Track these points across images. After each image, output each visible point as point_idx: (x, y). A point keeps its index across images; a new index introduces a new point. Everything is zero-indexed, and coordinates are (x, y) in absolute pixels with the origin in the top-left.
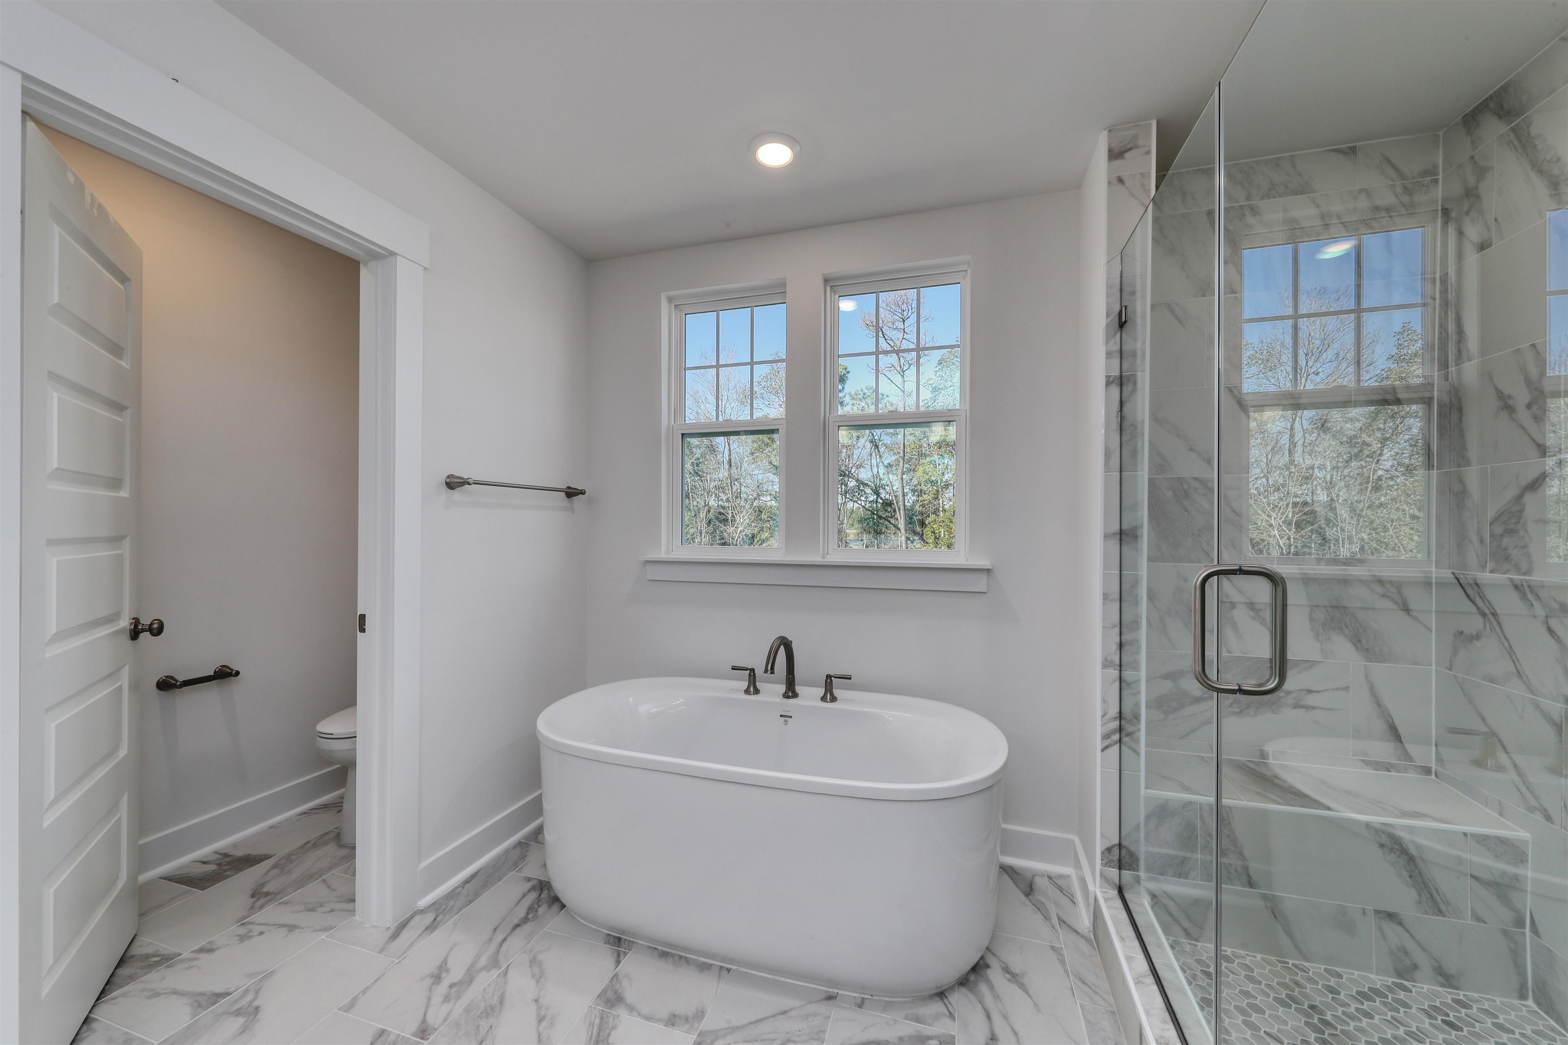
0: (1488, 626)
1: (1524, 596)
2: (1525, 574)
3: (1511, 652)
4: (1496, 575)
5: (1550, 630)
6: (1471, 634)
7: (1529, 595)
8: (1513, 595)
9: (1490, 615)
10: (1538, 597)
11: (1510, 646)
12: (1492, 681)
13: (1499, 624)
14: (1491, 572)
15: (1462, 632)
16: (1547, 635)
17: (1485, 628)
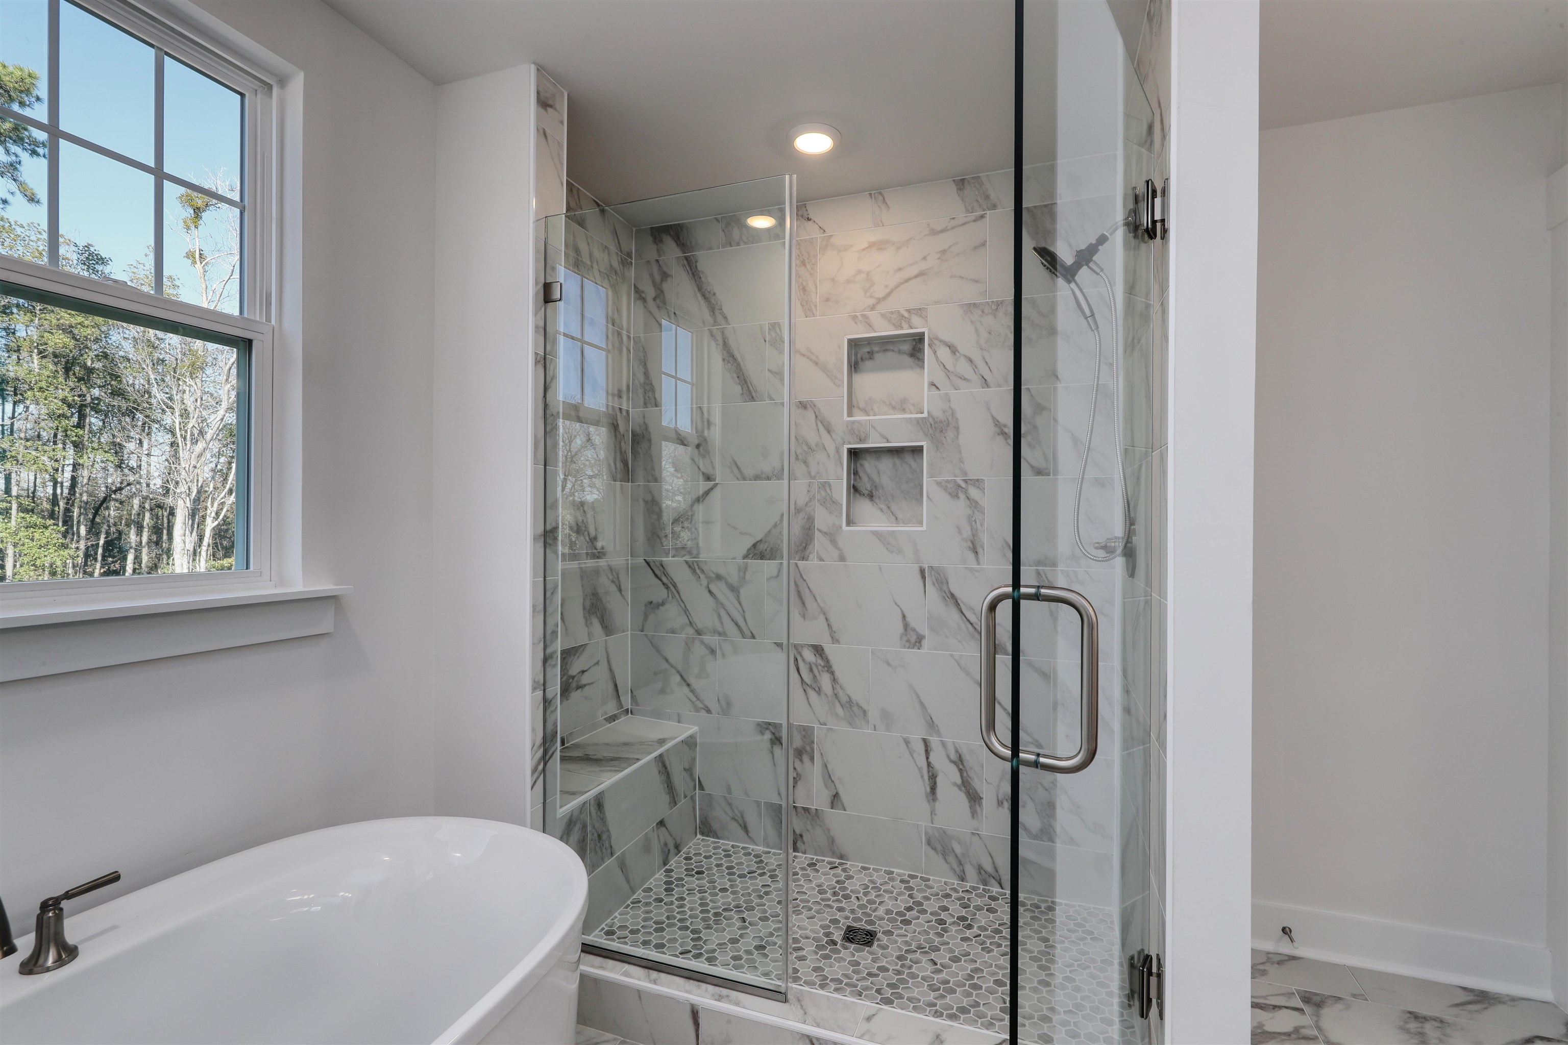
0: (670, 596)
1: (694, 571)
2: (695, 557)
3: (686, 611)
4: (676, 559)
5: (710, 592)
6: (658, 602)
7: (698, 571)
8: (687, 572)
9: (671, 586)
10: (703, 571)
11: (685, 606)
12: (673, 632)
13: (678, 592)
14: (673, 557)
15: (651, 602)
16: (708, 594)
17: (668, 596)
